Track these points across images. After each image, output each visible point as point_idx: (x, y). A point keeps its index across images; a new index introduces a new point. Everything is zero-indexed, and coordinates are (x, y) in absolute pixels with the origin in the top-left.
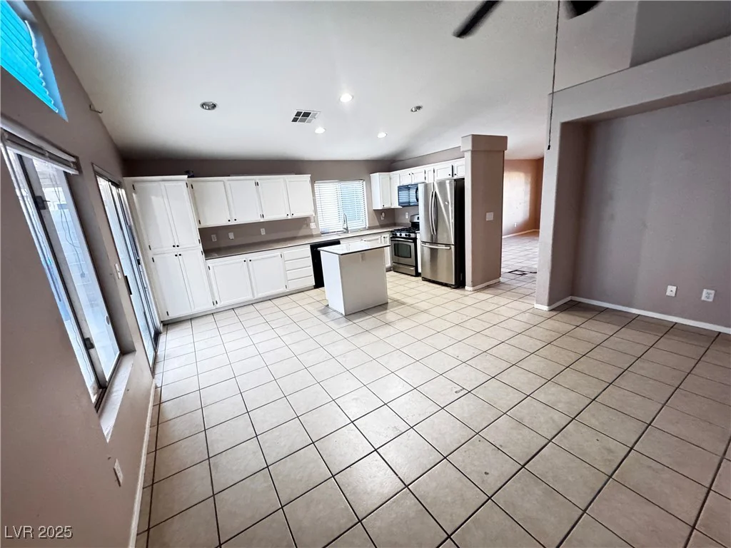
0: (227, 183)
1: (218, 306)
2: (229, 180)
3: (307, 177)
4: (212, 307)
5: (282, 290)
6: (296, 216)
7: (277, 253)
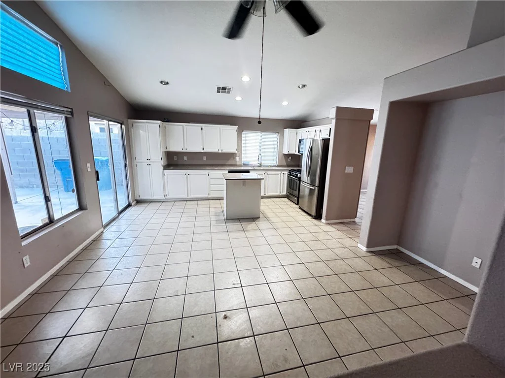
0: (185, 127)
1: (167, 197)
2: (186, 125)
3: (235, 128)
4: (163, 197)
5: (206, 196)
6: (224, 151)
7: (206, 172)
